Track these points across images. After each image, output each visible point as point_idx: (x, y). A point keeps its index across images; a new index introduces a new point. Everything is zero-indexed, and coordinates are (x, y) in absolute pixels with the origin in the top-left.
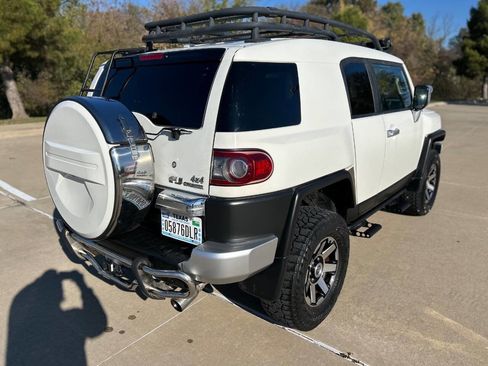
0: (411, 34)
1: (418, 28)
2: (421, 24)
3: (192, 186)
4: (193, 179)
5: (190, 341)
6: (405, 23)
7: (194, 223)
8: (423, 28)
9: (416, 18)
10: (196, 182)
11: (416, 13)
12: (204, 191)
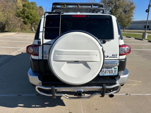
0: (41, 12)
1: (42, 11)
2: (42, 9)
3: (113, 57)
4: (113, 55)
5: (96, 109)
6: (38, 9)
7: (115, 69)
8: (43, 11)
9: (41, 7)
10: (114, 56)
11: (41, 6)
12: (118, 58)
